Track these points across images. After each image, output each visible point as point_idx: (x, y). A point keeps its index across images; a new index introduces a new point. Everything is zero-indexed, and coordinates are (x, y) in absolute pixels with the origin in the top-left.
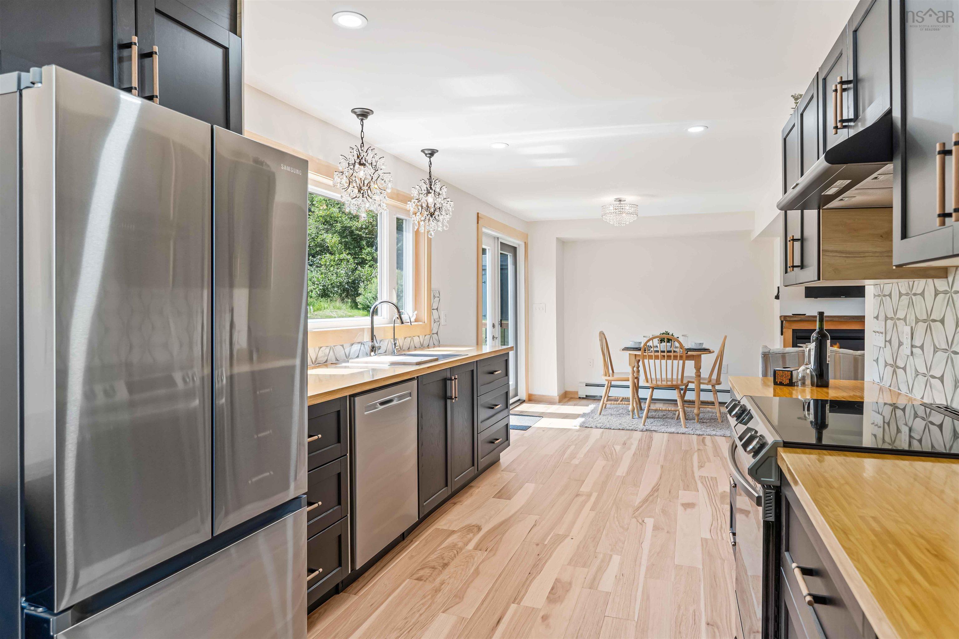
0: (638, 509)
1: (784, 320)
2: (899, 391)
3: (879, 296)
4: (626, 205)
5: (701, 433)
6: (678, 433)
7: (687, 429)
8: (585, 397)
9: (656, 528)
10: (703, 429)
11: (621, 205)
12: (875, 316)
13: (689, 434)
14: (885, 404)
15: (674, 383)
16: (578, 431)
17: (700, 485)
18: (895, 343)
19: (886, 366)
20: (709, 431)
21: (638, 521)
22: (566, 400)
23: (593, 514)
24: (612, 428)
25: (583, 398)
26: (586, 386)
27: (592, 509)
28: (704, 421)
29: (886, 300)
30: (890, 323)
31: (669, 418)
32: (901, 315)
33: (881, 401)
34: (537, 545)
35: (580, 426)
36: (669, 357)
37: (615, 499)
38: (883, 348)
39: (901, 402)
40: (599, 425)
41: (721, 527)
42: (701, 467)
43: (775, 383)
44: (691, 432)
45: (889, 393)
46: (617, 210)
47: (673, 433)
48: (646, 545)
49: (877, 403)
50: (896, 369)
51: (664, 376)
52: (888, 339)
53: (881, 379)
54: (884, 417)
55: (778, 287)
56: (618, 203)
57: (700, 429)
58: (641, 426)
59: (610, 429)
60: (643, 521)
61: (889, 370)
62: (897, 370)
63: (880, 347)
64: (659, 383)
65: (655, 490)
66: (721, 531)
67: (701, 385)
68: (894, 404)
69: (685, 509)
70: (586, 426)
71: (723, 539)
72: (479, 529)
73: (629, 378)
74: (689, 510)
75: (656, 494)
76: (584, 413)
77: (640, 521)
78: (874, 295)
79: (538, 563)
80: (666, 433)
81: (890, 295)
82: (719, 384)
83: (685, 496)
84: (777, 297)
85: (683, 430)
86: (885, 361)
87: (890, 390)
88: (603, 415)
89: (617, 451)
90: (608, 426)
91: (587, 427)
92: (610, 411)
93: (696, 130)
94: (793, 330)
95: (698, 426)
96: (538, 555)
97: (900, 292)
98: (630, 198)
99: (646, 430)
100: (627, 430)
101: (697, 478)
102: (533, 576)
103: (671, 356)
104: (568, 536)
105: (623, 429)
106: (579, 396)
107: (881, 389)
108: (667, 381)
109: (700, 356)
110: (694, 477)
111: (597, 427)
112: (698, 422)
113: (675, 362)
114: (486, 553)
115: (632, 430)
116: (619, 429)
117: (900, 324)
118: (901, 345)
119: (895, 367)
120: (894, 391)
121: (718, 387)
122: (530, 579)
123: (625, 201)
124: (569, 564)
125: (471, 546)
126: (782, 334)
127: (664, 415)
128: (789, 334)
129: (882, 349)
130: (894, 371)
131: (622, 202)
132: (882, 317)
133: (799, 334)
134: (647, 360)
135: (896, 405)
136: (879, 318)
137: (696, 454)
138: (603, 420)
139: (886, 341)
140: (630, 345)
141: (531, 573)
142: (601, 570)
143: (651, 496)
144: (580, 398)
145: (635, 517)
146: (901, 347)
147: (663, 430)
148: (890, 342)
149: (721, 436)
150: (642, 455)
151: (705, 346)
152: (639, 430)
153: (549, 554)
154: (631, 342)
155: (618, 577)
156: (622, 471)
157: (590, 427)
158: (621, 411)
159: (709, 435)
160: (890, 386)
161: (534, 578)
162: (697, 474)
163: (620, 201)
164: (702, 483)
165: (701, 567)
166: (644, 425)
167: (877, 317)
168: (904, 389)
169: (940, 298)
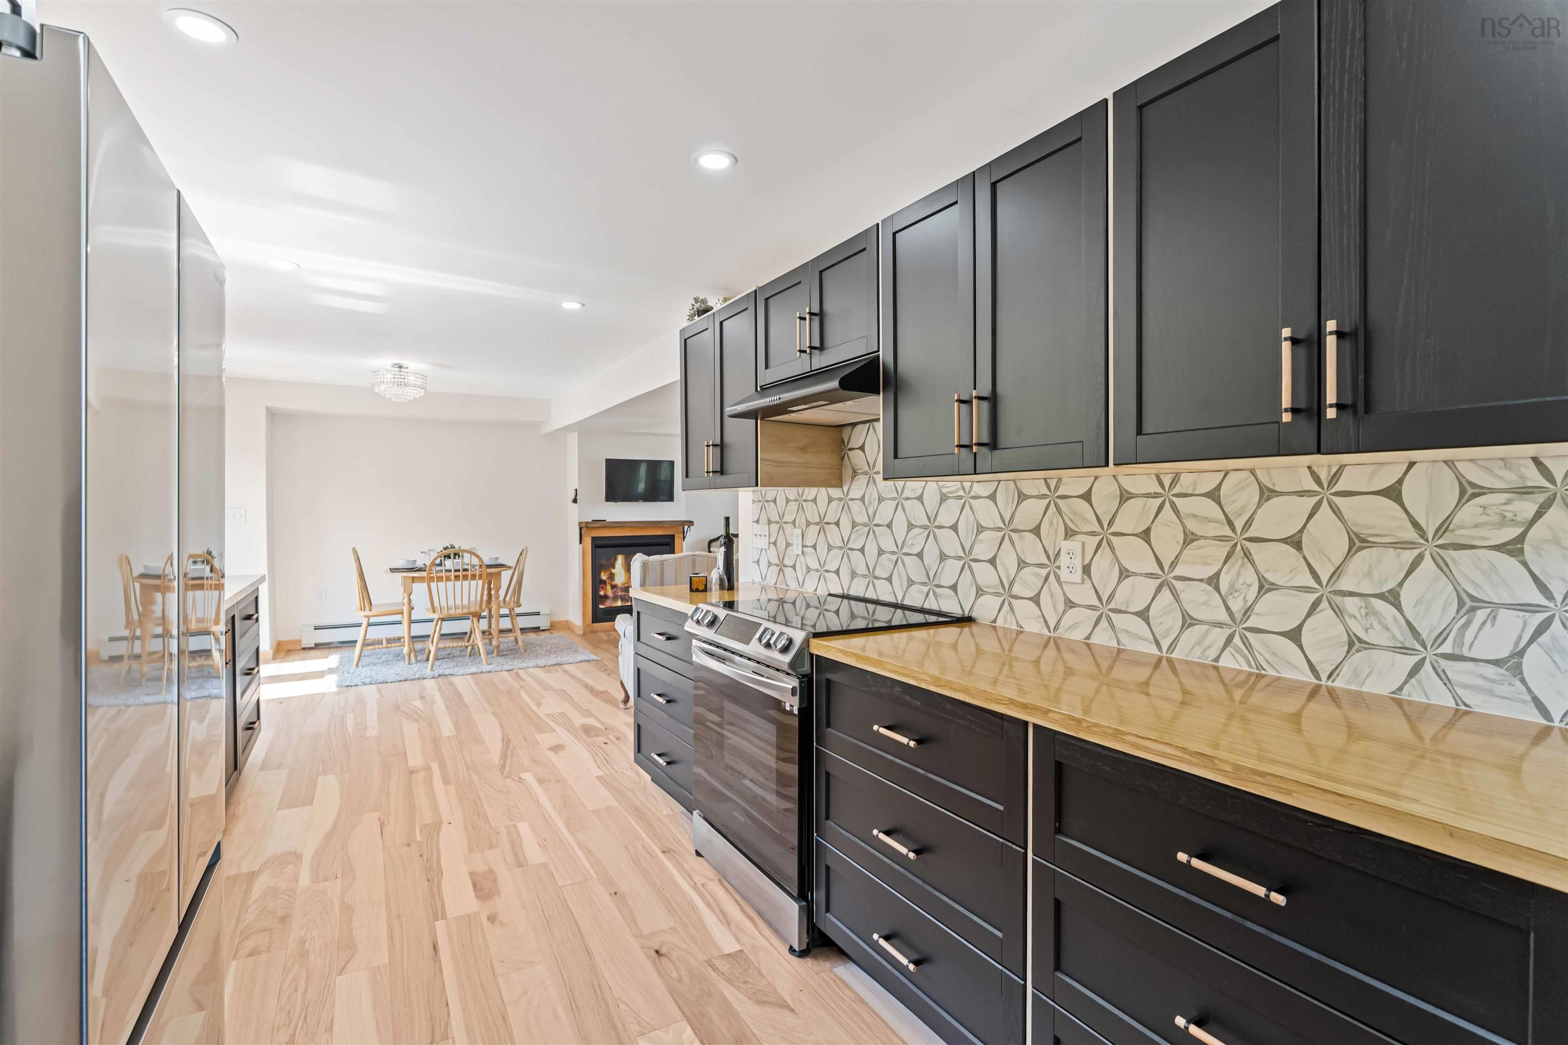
0: (503, 767)
1: (584, 527)
2: (787, 587)
3: (760, 501)
4: (409, 374)
5: (510, 668)
6: (482, 673)
7: (490, 666)
8: (313, 646)
9: (541, 781)
10: (510, 663)
11: (402, 373)
12: (755, 520)
13: (496, 671)
14: (769, 600)
15: (472, 610)
16: (339, 693)
17: (553, 724)
18: (781, 544)
19: (769, 566)
20: (518, 664)
21: (514, 780)
22: (282, 654)
23: (452, 788)
24: (389, 681)
25: (310, 648)
26: (315, 629)
27: (446, 782)
28: (504, 653)
29: (769, 505)
30: (774, 527)
31: (459, 656)
32: (788, 518)
33: (764, 598)
34: (409, 845)
35: (338, 687)
36: (465, 578)
37: (466, 764)
38: (766, 550)
39: (790, 596)
40: (368, 680)
41: (607, 761)
42: (539, 704)
43: (691, 590)
44: (498, 668)
45: (775, 590)
46: (396, 380)
47: (475, 673)
48: (544, 801)
49: (758, 600)
50: (783, 568)
51: (458, 602)
52: (772, 540)
53: (764, 578)
54: (769, 612)
55: (576, 490)
56: (397, 369)
57: (507, 664)
58: (428, 672)
59: (386, 682)
60: (520, 778)
61: (774, 570)
62: (785, 569)
63: (762, 549)
64: (452, 612)
65: (506, 742)
66: (608, 764)
67: (501, 610)
68: (781, 599)
69: (557, 753)
70: (347, 684)
71: (617, 772)
72: (298, 856)
73: (403, 610)
74: (560, 753)
75: (511, 746)
76: (329, 669)
77: (517, 779)
78: (753, 500)
79: (428, 866)
80: (467, 674)
81: (775, 501)
82: (520, 606)
83: (545, 740)
84: (575, 501)
85: (486, 668)
86: (769, 561)
87: (776, 588)
88: (363, 666)
89: (420, 708)
90: (381, 680)
91: (348, 686)
92: (368, 660)
93: (571, 306)
94: (592, 538)
95: (501, 660)
96: (421, 856)
97: (787, 498)
98: (414, 365)
99: (439, 675)
100: (411, 680)
101: (544, 718)
102: (436, 880)
103: (459, 576)
104: (441, 822)
105: (405, 680)
106: (303, 646)
107: (763, 588)
108: (463, 608)
109: (500, 572)
110: (539, 717)
111: (364, 684)
112: (497, 656)
113: (473, 583)
114: (339, 881)
115: (419, 679)
116: (400, 681)
117: (788, 528)
118: (789, 546)
119: (781, 567)
120: (781, 589)
121: (518, 610)
122: (435, 886)
123: (407, 368)
124: (471, 851)
125: (305, 880)
126: (581, 543)
127: (449, 654)
128: (588, 542)
129: (763, 551)
130: (781, 570)
131: (402, 370)
132: (763, 519)
133: (598, 543)
134: (435, 583)
135: (784, 600)
136: (760, 522)
137: (522, 692)
138: (365, 672)
139: (769, 543)
140: (401, 564)
141: (429, 878)
142: (516, 845)
143: (506, 750)
144: (304, 649)
145: (507, 777)
146: (790, 547)
147: (461, 672)
148: (775, 543)
149: (534, 667)
150: (459, 707)
151: (500, 561)
152: (428, 677)
153: (435, 850)
154: (401, 561)
155: (541, 844)
156: (447, 727)
157: (353, 685)
158: (384, 657)
159: (520, 669)
160: (776, 584)
161: (439, 883)
162: (540, 712)
163: (400, 367)
164: (553, 721)
165: (616, 804)
166: (432, 669)
167: (757, 522)
168: (793, 585)
169: (834, 503)
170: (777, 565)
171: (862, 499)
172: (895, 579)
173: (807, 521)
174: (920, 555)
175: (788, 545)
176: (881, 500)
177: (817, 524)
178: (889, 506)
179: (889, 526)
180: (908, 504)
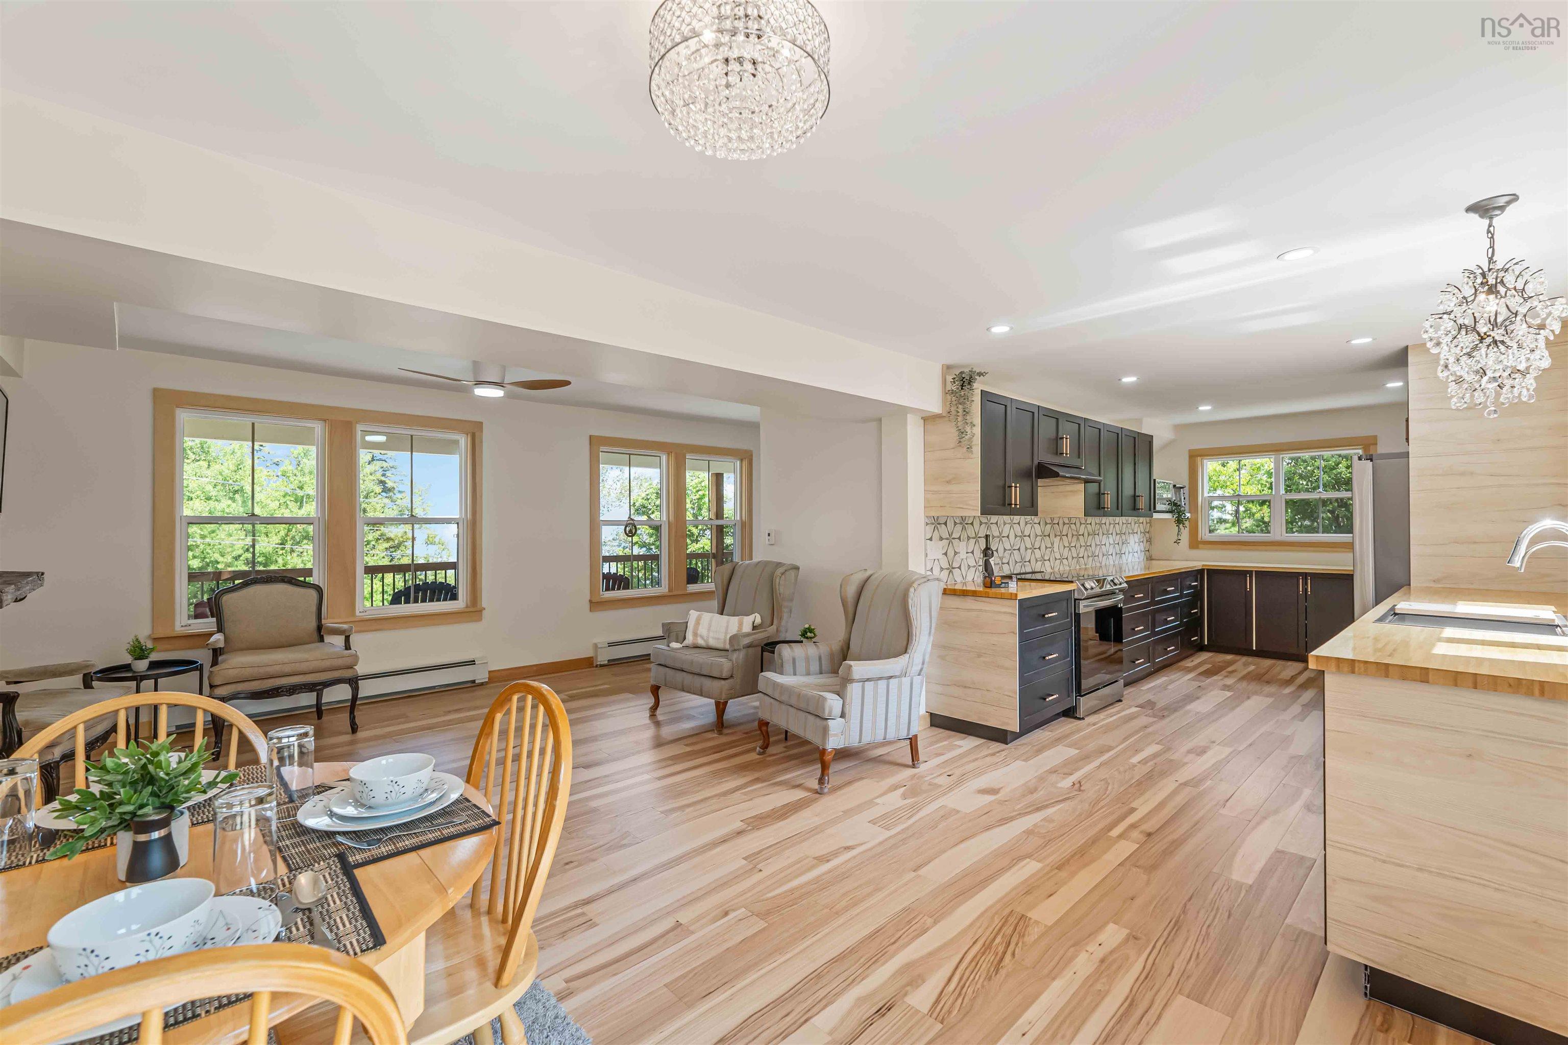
18: (951, 553)
117: (956, 542)
129: (936, 561)
132: (935, 537)
167: (931, 539)
168: (959, 579)
169: (983, 525)
170: (948, 569)
171: (997, 523)
172: (1010, 563)
173: (968, 537)
174: (1019, 549)
175: (956, 553)
176: (1005, 524)
177: (973, 538)
178: (1008, 526)
179: (1008, 537)
180: (1014, 525)
